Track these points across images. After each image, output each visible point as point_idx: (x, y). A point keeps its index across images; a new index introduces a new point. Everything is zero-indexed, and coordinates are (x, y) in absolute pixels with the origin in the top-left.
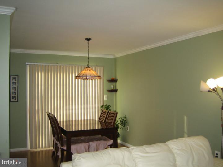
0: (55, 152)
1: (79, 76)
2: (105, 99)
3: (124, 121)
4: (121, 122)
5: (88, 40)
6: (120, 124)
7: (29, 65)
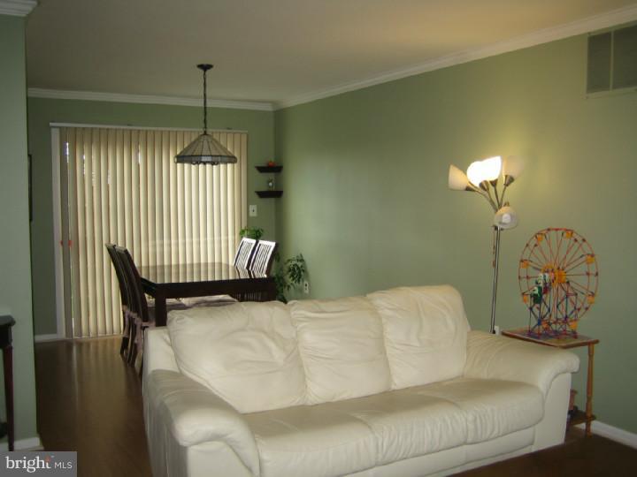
0: (128, 339)
1: (184, 156)
2: (251, 214)
3: (298, 268)
4: (290, 271)
5: (205, 68)
6: (288, 276)
7: (60, 128)
